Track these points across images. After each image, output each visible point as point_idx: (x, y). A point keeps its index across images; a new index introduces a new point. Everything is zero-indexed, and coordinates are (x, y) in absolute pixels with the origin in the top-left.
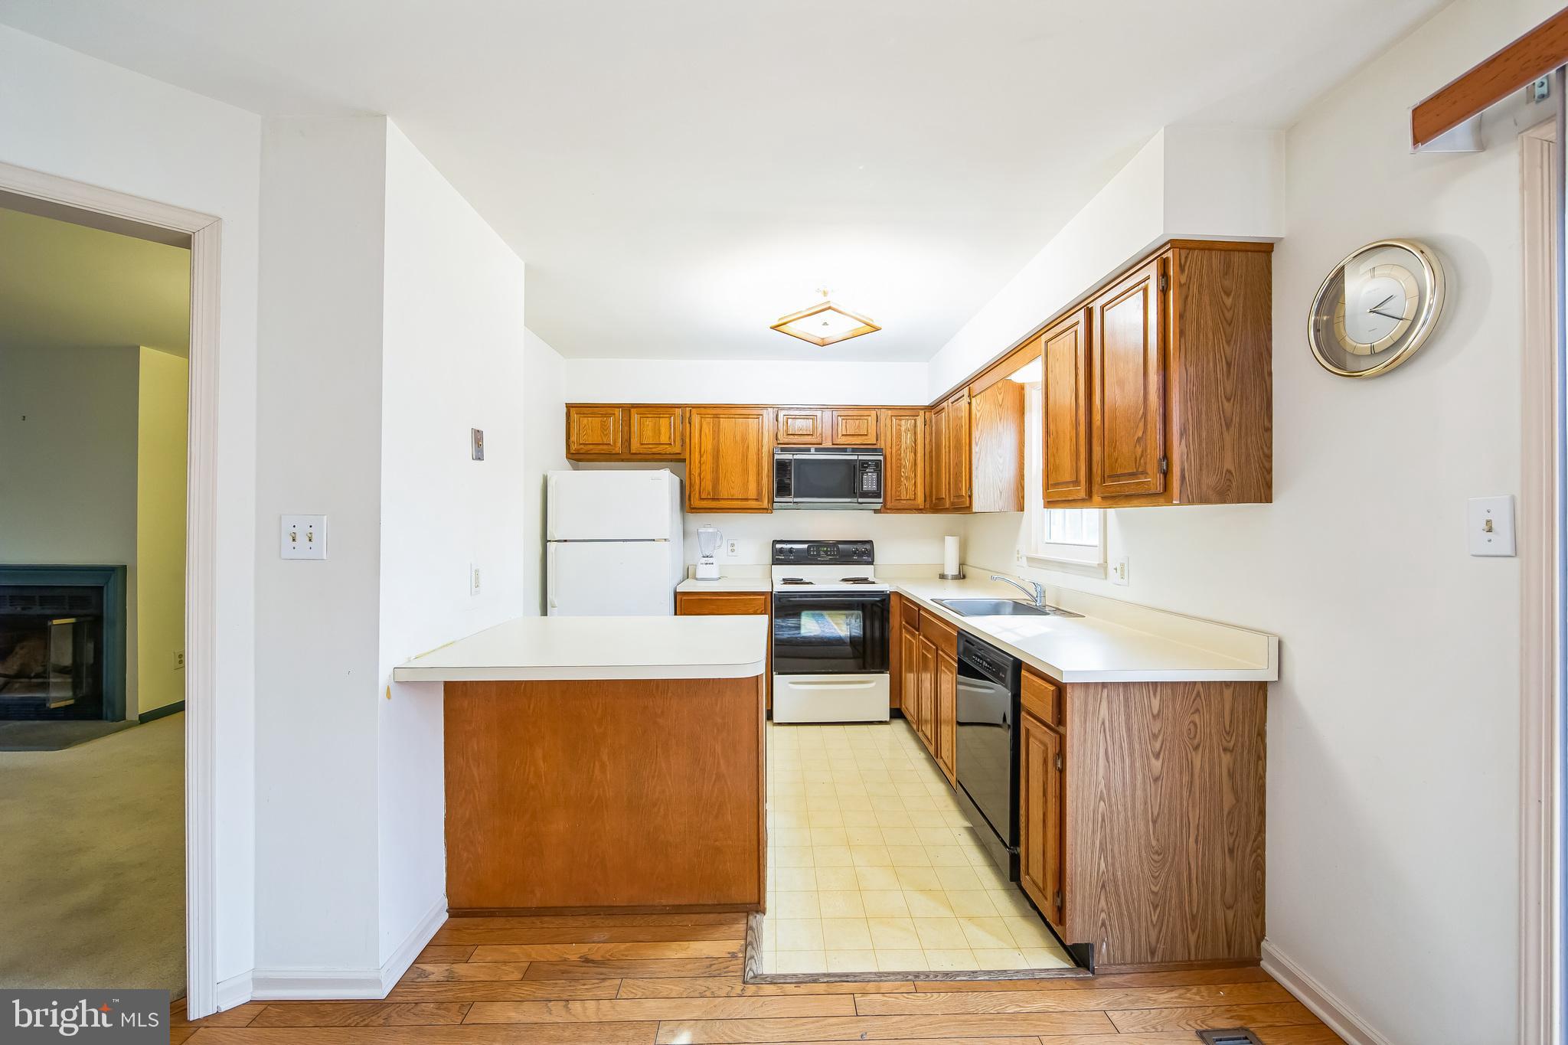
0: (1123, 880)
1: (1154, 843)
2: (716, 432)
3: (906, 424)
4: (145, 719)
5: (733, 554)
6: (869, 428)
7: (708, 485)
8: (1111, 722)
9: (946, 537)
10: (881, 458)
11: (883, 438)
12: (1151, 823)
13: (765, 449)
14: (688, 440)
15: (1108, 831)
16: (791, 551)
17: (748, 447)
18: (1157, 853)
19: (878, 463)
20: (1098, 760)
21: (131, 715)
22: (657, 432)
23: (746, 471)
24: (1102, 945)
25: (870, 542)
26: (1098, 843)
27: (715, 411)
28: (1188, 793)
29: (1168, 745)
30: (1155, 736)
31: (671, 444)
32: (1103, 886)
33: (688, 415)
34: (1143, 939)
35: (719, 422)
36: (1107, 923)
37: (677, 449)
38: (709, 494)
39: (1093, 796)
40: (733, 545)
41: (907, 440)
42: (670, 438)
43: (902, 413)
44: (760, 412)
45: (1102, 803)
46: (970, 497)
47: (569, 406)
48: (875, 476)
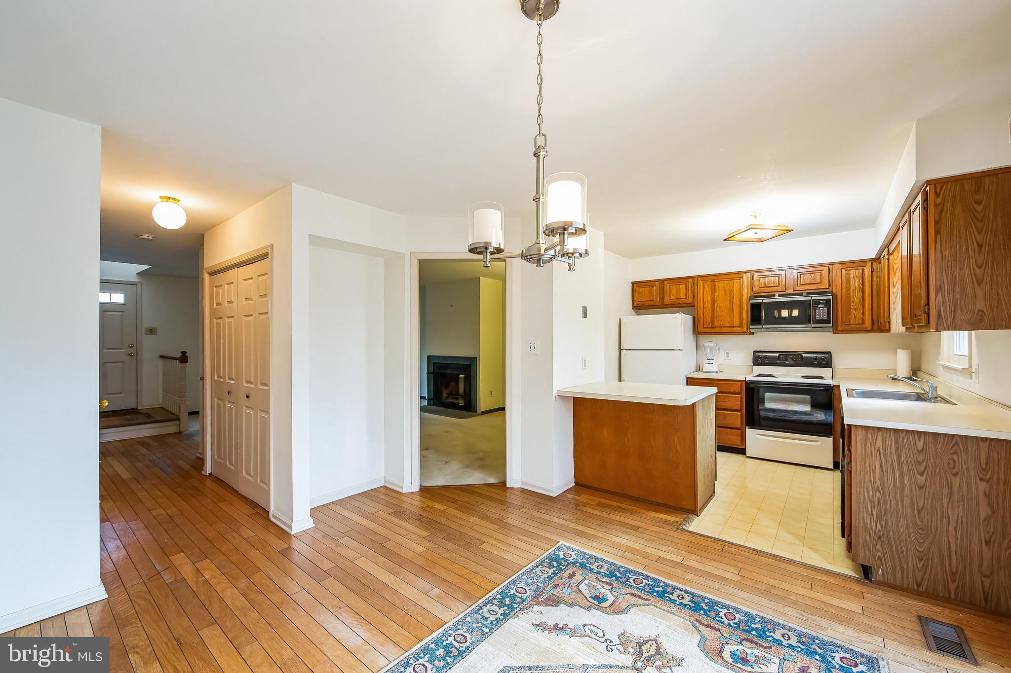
0: (894, 538)
1: (919, 523)
2: (713, 290)
3: (854, 273)
4: (483, 413)
5: (728, 358)
6: (823, 278)
7: (708, 319)
8: (885, 450)
9: (898, 350)
10: (831, 297)
11: (834, 284)
12: (916, 512)
13: (745, 297)
14: (696, 296)
15: (883, 508)
16: (766, 357)
17: (733, 297)
18: (921, 529)
19: (827, 302)
20: (875, 468)
21: (479, 412)
22: (679, 291)
23: (732, 311)
24: (878, 569)
25: (829, 353)
26: (875, 514)
27: (712, 278)
28: (948, 500)
29: (930, 469)
30: (920, 463)
31: (686, 298)
32: (879, 538)
33: (696, 282)
34: (911, 575)
35: (715, 284)
36: (883, 558)
37: (690, 301)
38: (709, 324)
39: (871, 488)
40: (727, 353)
41: (855, 283)
42: (686, 295)
43: (851, 265)
44: (741, 275)
45: (878, 493)
46: (889, 323)
47: (633, 283)
48: (825, 309)
